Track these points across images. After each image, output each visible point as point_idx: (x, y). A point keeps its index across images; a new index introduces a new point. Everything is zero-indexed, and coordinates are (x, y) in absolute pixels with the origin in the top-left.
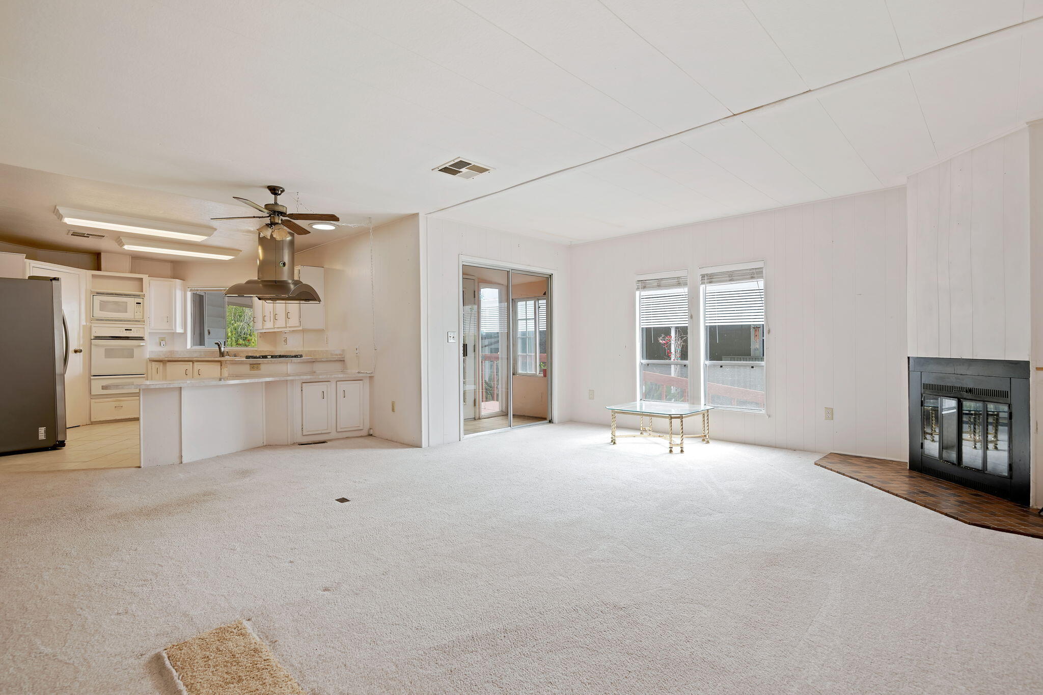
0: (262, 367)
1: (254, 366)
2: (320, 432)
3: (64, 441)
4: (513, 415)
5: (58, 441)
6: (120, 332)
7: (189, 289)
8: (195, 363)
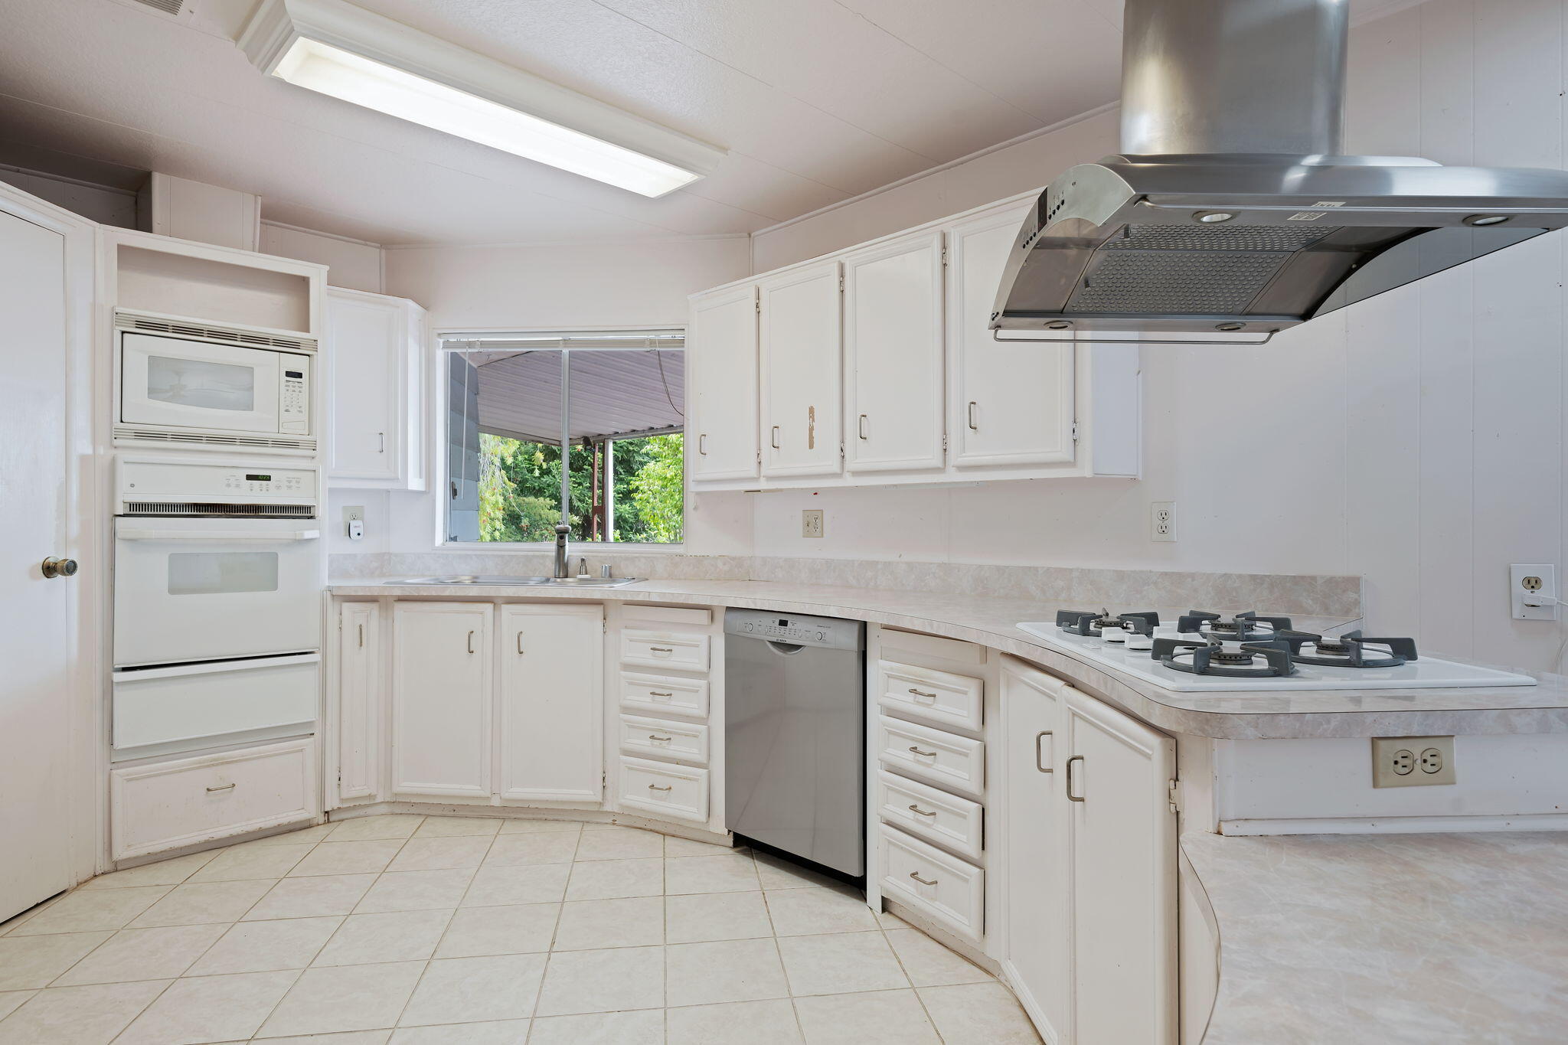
6: (229, 485)
7: (441, 341)
8: (506, 609)
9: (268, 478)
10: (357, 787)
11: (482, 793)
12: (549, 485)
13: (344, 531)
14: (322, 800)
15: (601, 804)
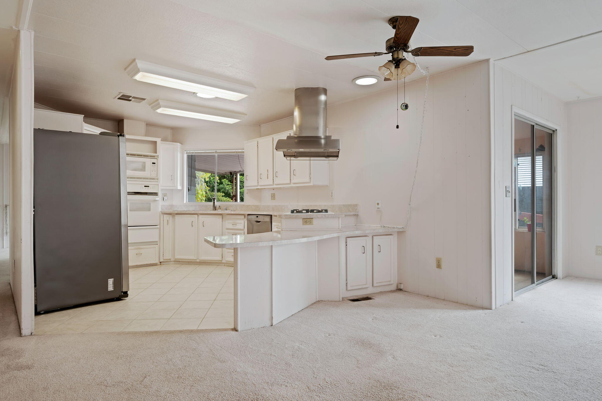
0: (315, 221)
1: (307, 221)
2: (360, 287)
3: (127, 292)
4: (537, 273)
5: (122, 292)
6: (141, 188)
7: (186, 152)
8: (200, 216)
9: (149, 186)
10: (168, 256)
11: (195, 258)
12: (222, 188)
13: (162, 199)
14: (159, 260)
15: (221, 261)
